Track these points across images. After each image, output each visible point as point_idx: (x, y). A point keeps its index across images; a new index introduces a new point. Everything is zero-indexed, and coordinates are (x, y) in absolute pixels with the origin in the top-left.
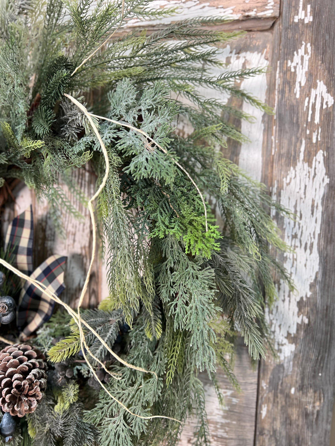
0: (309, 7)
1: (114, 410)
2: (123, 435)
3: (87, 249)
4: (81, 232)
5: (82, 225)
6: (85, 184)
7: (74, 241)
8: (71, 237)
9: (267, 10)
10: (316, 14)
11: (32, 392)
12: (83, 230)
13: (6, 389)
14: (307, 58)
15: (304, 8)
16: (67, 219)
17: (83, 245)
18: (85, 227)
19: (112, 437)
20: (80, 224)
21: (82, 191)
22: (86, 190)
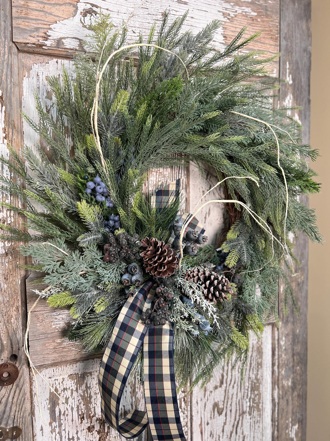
0: (291, 76)
9: (273, 74)
10: (294, 80)
14: (291, 101)
15: (289, 76)
21: (180, 172)
22: (183, 171)
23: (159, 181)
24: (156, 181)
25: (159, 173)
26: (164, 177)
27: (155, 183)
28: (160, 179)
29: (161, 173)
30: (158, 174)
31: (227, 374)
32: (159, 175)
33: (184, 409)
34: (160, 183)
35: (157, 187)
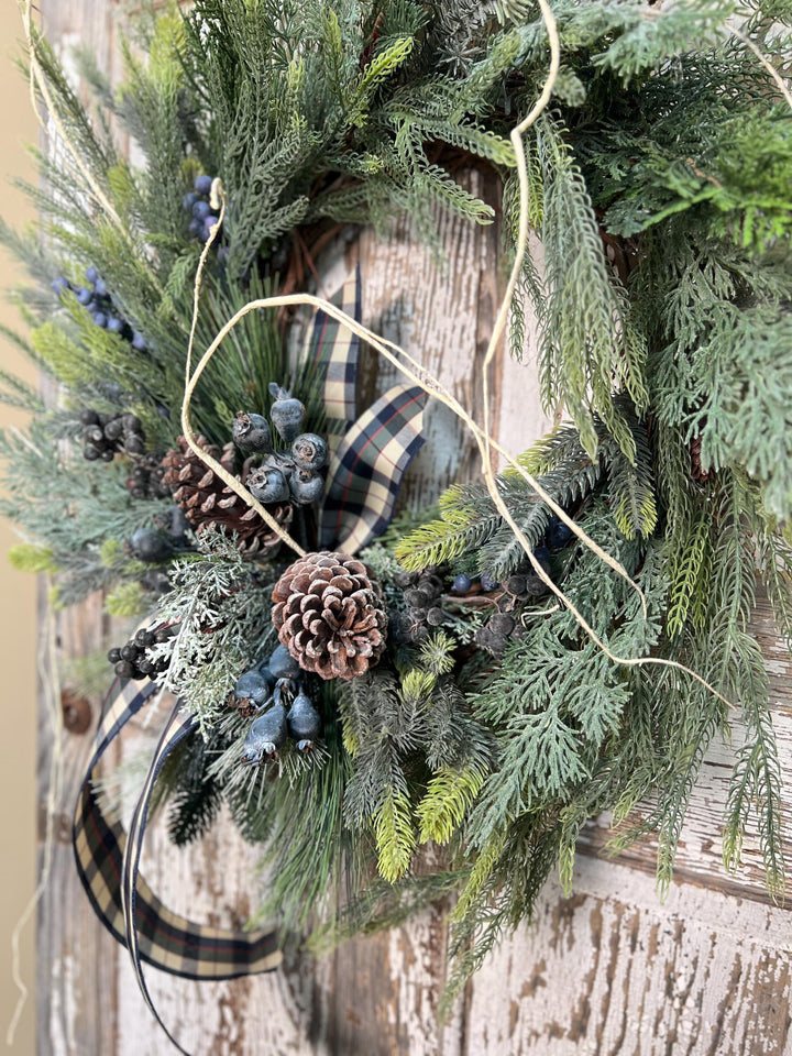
1: (536, 697)
2: (557, 748)
3: (467, 387)
4: (455, 348)
5: (458, 330)
6: (468, 236)
7: (440, 370)
8: (433, 362)
11: (361, 625)
12: (461, 341)
13: (311, 612)
16: (426, 322)
17: (458, 380)
18: (465, 336)
19: (531, 752)
20: (454, 328)
21: (462, 252)
22: (471, 249)
23: (393, 287)
24: (385, 290)
25: (396, 261)
26: (409, 272)
27: (380, 293)
28: (395, 282)
29: (401, 261)
30: (391, 265)
31: (605, 1011)
32: (395, 269)
33: (428, 1025)
34: (395, 294)
35: (386, 306)
